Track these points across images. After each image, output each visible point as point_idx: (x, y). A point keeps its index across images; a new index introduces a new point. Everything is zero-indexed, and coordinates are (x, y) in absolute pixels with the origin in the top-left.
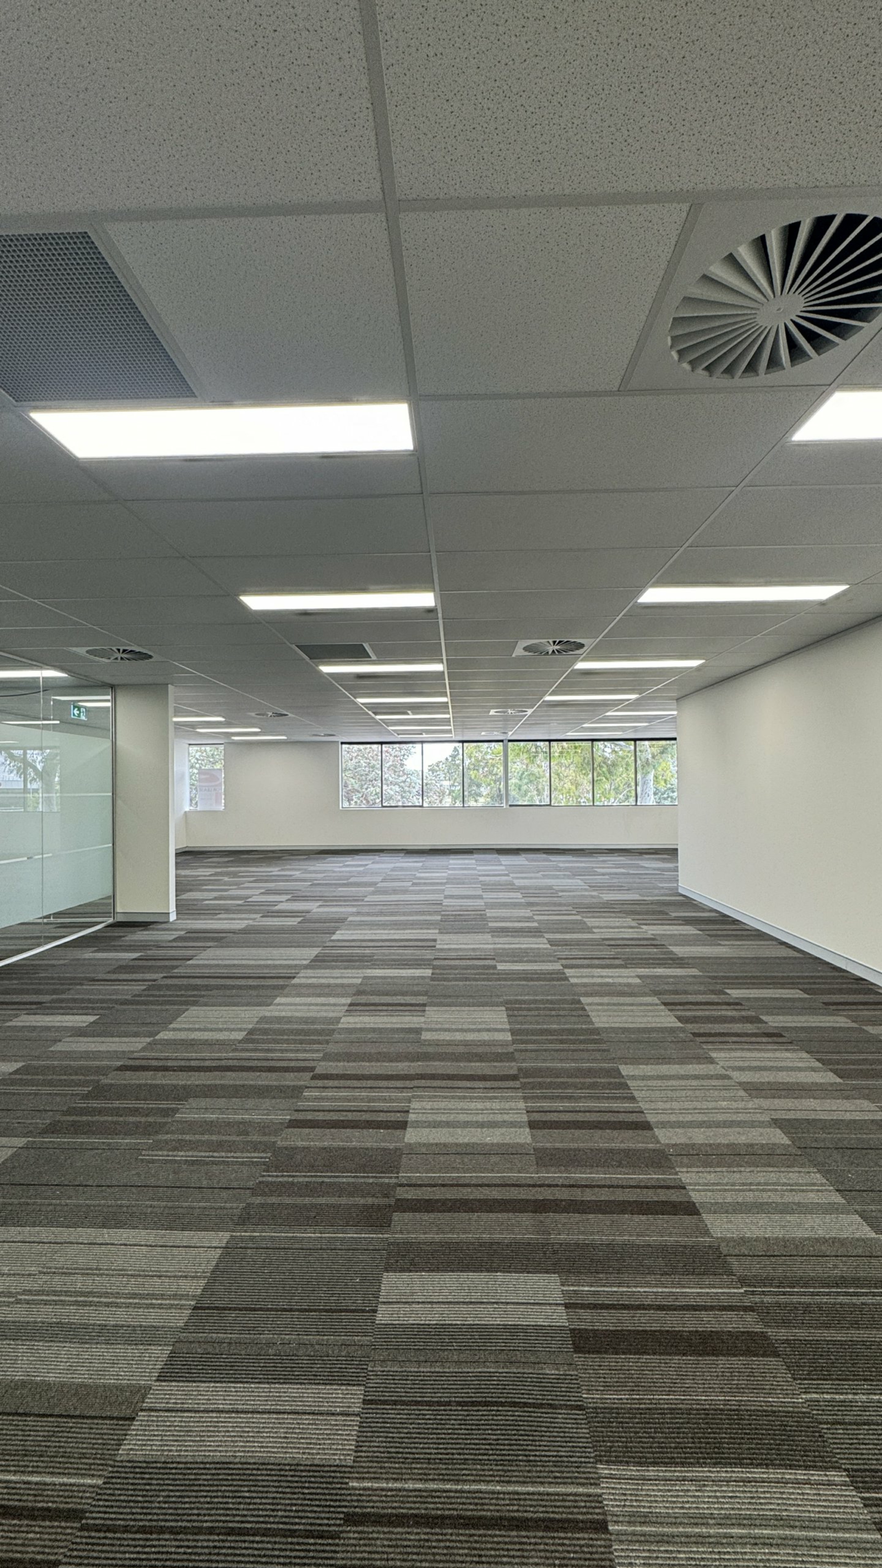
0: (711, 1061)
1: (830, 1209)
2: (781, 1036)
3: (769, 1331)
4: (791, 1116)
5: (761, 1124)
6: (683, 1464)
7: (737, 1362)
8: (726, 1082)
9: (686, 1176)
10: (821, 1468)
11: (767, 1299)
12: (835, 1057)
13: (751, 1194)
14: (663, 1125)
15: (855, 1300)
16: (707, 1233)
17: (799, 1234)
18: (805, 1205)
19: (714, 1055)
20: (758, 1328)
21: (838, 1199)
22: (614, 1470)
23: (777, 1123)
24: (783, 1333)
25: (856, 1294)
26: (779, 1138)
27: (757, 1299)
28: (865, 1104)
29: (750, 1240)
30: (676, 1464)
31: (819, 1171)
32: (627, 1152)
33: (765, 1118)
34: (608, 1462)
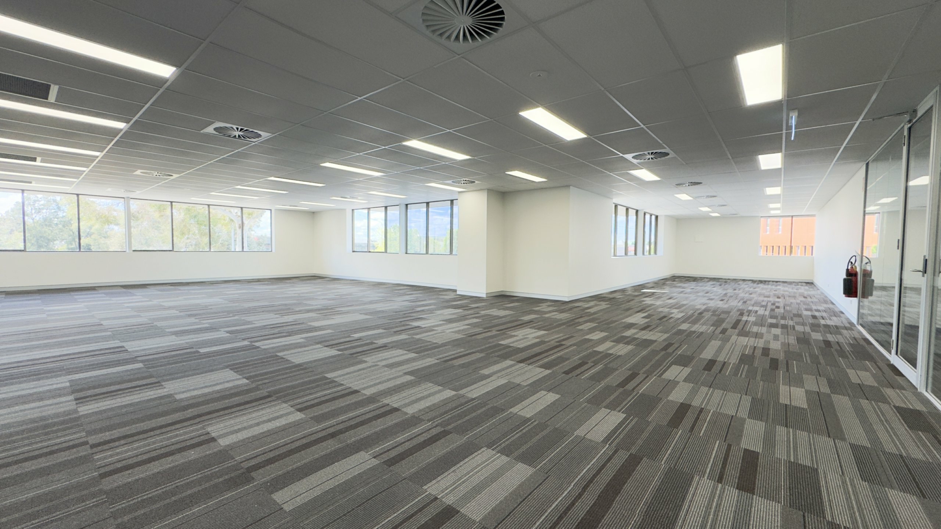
0: (365, 362)
1: (439, 392)
2: (386, 346)
3: (446, 429)
4: (410, 370)
5: (401, 376)
6: (446, 471)
7: (443, 440)
8: (378, 367)
9: (386, 401)
10: (479, 450)
11: (439, 421)
12: (411, 348)
13: (413, 397)
14: (364, 389)
15: (462, 410)
16: (407, 414)
17: (436, 401)
18: (432, 393)
19: (365, 359)
20: (443, 429)
21: (440, 388)
22: (429, 485)
23: (406, 374)
24: (450, 427)
25: (461, 409)
26: (409, 378)
27: (436, 423)
28: (430, 359)
29: (423, 409)
30: (445, 472)
31: (430, 382)
32: (356, 403)
33: (401, 373)
34: (425, 485)
